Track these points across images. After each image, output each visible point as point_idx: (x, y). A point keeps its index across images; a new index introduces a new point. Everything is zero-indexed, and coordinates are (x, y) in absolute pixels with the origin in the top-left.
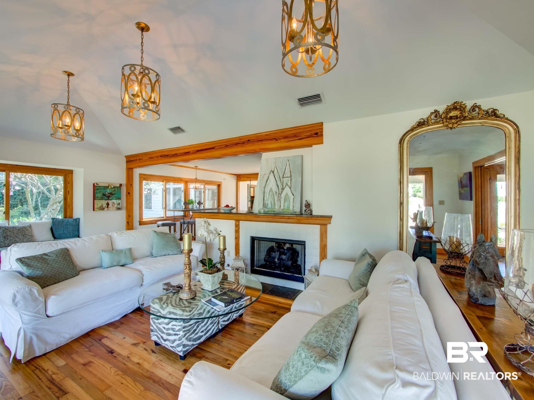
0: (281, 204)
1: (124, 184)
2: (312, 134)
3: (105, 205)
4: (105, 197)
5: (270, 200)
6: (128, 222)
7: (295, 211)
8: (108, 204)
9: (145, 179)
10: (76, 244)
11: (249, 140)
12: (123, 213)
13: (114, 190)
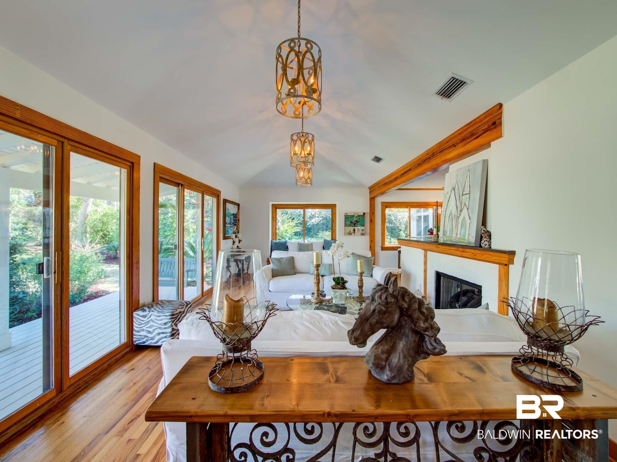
0: (458, 231)
1: (367, 213)
2: (490, 126)
3: (352, 231)
4: (352, 224)
5: (449, 226)
6: (370, 247)
7: (470, 241)
8: (354, 230)
9: (386, 207)
10: (299, 255)
11: (433, 154)
12: (367, 238)
13: (359, 219)
